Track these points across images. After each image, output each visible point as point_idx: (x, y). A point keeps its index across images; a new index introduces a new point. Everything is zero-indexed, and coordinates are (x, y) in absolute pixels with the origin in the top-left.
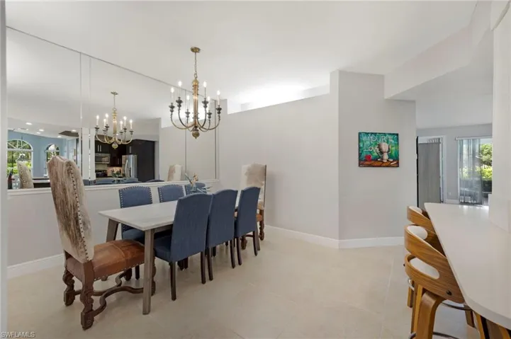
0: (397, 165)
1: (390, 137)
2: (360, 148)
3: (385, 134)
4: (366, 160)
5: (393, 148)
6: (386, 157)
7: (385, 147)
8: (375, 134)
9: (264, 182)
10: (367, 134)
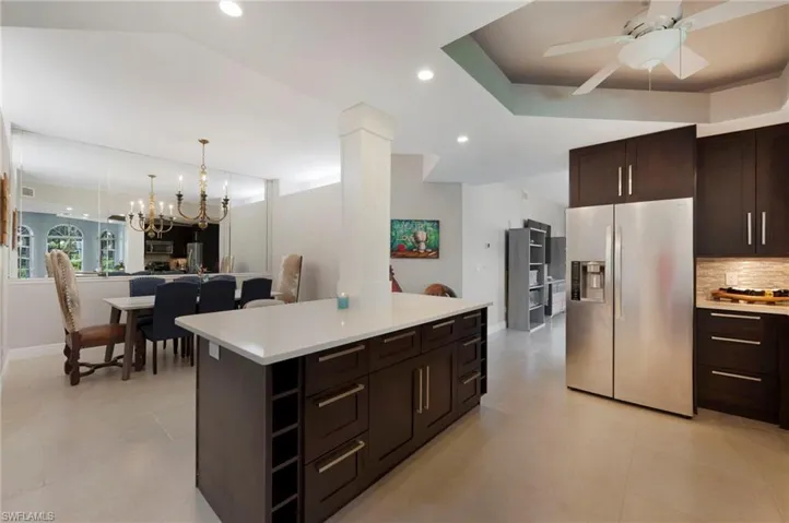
0: (437, 256)
1: (428, 224)
2: (392, 237)
3: (422, 221)
4: (399, 251)
5: (433, 237)
6: (423, 246)
7: (422, 235)
8: (410, 221)
9: (297, 275)
10: (400, 221)
